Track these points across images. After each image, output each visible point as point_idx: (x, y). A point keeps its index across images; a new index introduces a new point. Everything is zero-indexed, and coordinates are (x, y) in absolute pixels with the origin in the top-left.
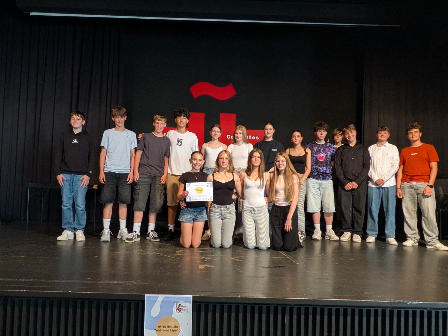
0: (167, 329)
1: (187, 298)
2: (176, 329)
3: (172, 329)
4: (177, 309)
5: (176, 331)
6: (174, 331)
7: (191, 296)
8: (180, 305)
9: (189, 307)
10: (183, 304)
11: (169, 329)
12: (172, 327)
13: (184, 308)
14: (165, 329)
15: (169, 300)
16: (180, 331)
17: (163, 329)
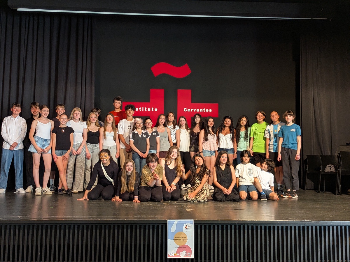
0: (180, 239)
1: (191, 221)
2: (185, 239)
3: (183, 239)
4: (185, 227)
5: (185, 240)
6: (184, 240)
7: (193, 220)
8: (187, 225)
9: (192, 226)
10: (189, 225)
11: (181, 239)
12: (183, 238)
13: (189, 227)
14: (179, 239)
15: (181, 222)
16: (187, 240)
17: (178, 239)
